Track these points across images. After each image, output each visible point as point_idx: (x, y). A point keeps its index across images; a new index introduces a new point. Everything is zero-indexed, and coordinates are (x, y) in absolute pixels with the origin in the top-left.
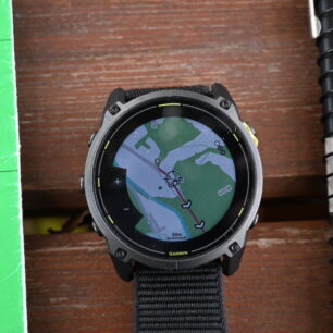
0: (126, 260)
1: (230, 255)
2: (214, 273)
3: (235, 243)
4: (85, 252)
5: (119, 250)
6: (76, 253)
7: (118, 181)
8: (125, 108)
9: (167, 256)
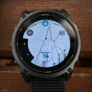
0: (27, 74)
1: (68, 73)
2: (62, 80)
3: (70, 68)
4: (16, 73)
5: (25, 70)
6: (12, 74)
7: (25, 44)
8: (28, 16)
9: (44, 73)
